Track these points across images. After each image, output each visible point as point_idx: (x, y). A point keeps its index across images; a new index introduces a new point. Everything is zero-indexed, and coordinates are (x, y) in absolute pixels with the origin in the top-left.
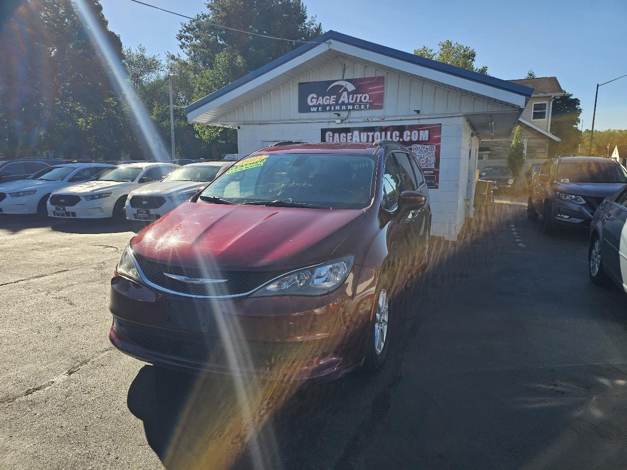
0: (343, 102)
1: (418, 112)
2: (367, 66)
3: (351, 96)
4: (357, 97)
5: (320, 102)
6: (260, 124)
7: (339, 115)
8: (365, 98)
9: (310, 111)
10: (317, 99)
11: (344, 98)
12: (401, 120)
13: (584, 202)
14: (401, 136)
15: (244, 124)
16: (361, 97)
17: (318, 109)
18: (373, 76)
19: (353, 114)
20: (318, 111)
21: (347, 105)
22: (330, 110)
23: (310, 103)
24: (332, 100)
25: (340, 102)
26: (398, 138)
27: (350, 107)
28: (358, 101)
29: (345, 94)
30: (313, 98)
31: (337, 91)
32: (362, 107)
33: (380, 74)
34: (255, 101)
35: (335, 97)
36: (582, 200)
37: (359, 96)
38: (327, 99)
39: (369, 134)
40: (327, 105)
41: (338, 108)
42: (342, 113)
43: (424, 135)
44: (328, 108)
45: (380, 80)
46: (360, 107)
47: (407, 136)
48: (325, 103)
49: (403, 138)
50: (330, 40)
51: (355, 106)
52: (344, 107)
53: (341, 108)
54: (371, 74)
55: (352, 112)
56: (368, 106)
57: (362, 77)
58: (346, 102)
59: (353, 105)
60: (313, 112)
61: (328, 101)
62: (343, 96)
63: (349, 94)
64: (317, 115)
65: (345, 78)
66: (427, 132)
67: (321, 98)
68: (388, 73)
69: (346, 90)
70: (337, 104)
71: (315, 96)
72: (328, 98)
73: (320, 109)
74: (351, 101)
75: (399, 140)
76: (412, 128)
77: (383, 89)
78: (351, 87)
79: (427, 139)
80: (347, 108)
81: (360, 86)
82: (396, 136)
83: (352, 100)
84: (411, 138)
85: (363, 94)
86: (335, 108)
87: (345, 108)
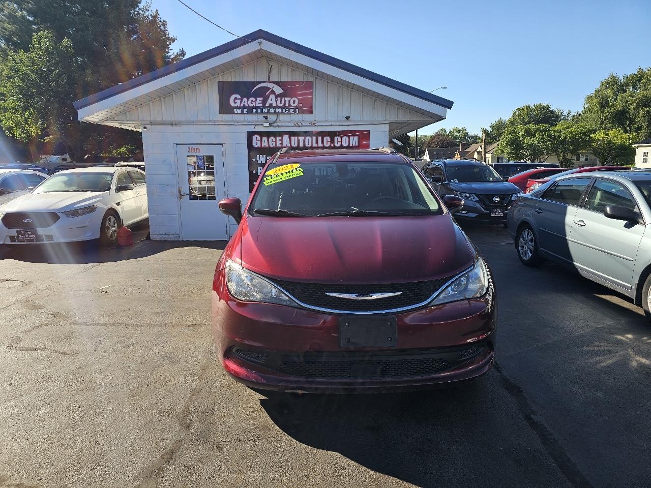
0: (271, 105)
1: (348, 118)
2: (294, 70)
3: (279, 99)
4: (285, 101)
5: (244, 104)
6: (172, 125)
7: (266, 118)
8: (294, 102)
9: (233, 113)
10: (242, 100)
11: (271, 100)
12: (331, 125)
13: (477, 199)
14: (332, 141)
15: (151, 123)
16: (289, 101)
17: (242, 111)
18: (301, 80)
19: (282, 117)
20: (242, 113)
21: (275, 108)
22: (257, 112)
23: (233, 104)
24: (258, 102)
25: (267, 105)
26: (329, 143)
27: (278, 111)
28: (287, 105)
29: (272, 96)
30: (236, 98)
31: (263, 93)
32: (292, 111)
33: (308, 78)
34: (164, 98)
35: (262, 99)
36: (476, 197)
37: (287, 99)
38: (252, 101)
39: (299, 138)
40: (254, 107)
41: (265, 110)
42: (269, 116)
43: (354, 141)
44: (254, 111)
45: (309, 85)
46: (289, 111)
47: (338, 142)
48: (251, 105)
49: (334, 143)
50: (260, 39)
51: (284, 110)
52: (272, 110)
53: (269, 110)
54: (298, 77)
55: (280, 115)
56: (297, 110)
57: (289, 79)
58: (274, 105)
59: (282, 108)
60: (238, 113)
61: (254, 103)
62: (270, 99)
63: (277, 97)
64: (242, 117)
65: (271, 80)
66: (356, 138)
67: (245, 99)
68: (316, 78)
69: (273, 92)
70: (264, 106)
71: (239, 97)
72: (254, 99)
73: (245, 111)
74: (279, 105)
75: (330, 145)
76: (341, 134)
77: (311, 94)
78: (278, 90)
79: (357, 145)
80: (275, 111)
81: (288, 89)
82: (327, 142)
83: (281, 103)
84: (342, 143)
85: (292, 98)
86: (262, 111)
87: (273, 112)
